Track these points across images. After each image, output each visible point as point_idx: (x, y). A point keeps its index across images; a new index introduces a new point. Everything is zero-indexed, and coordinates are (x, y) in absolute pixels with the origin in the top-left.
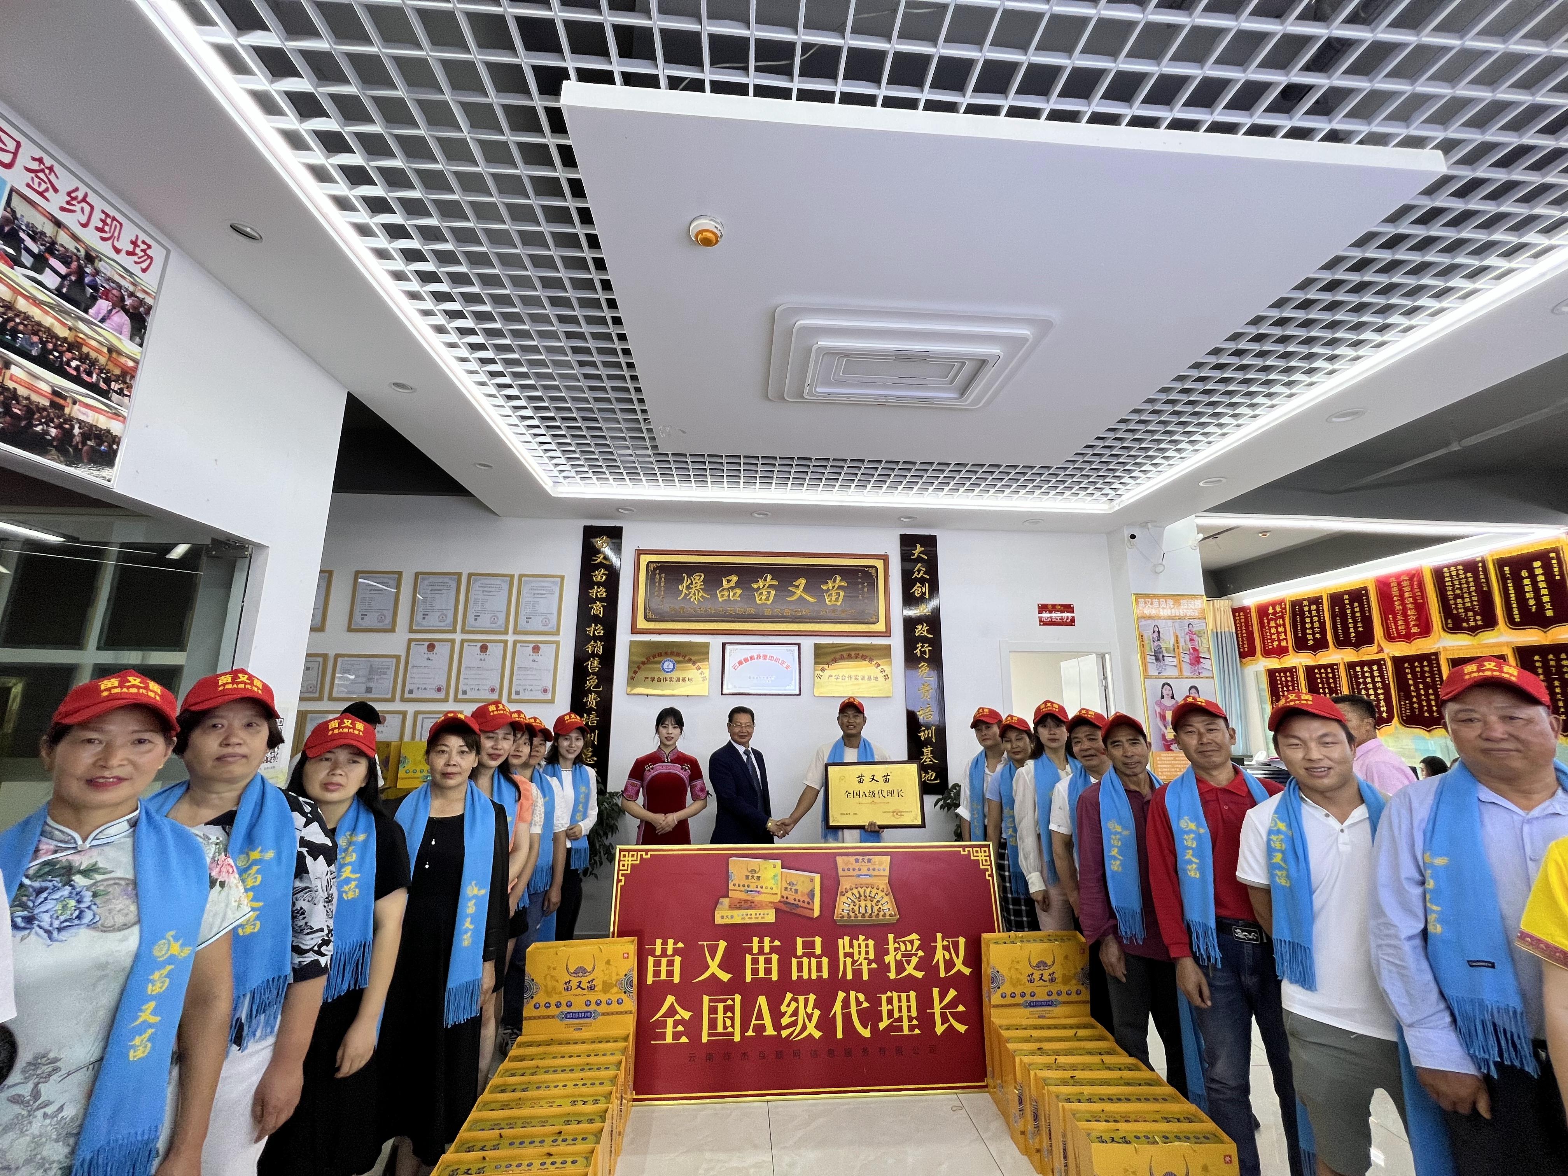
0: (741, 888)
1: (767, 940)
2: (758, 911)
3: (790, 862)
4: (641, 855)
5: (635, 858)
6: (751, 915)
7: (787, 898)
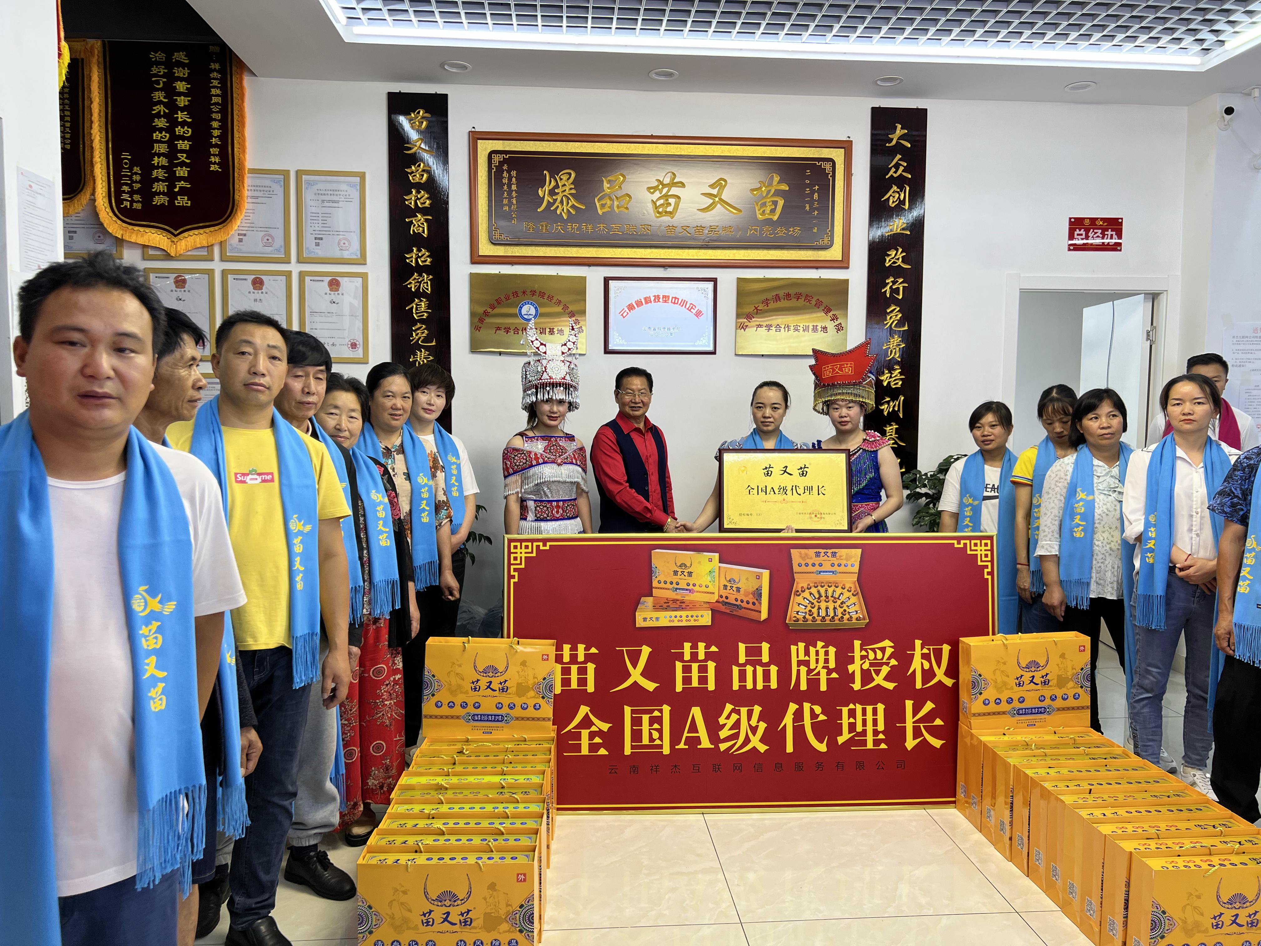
0: (668, 586)
1: (701, 645)
2: (689, 613)
3: (731, 555)
4: (538, 547)
5: (530, 550)
6: (681, 617)
7: (727, 597)
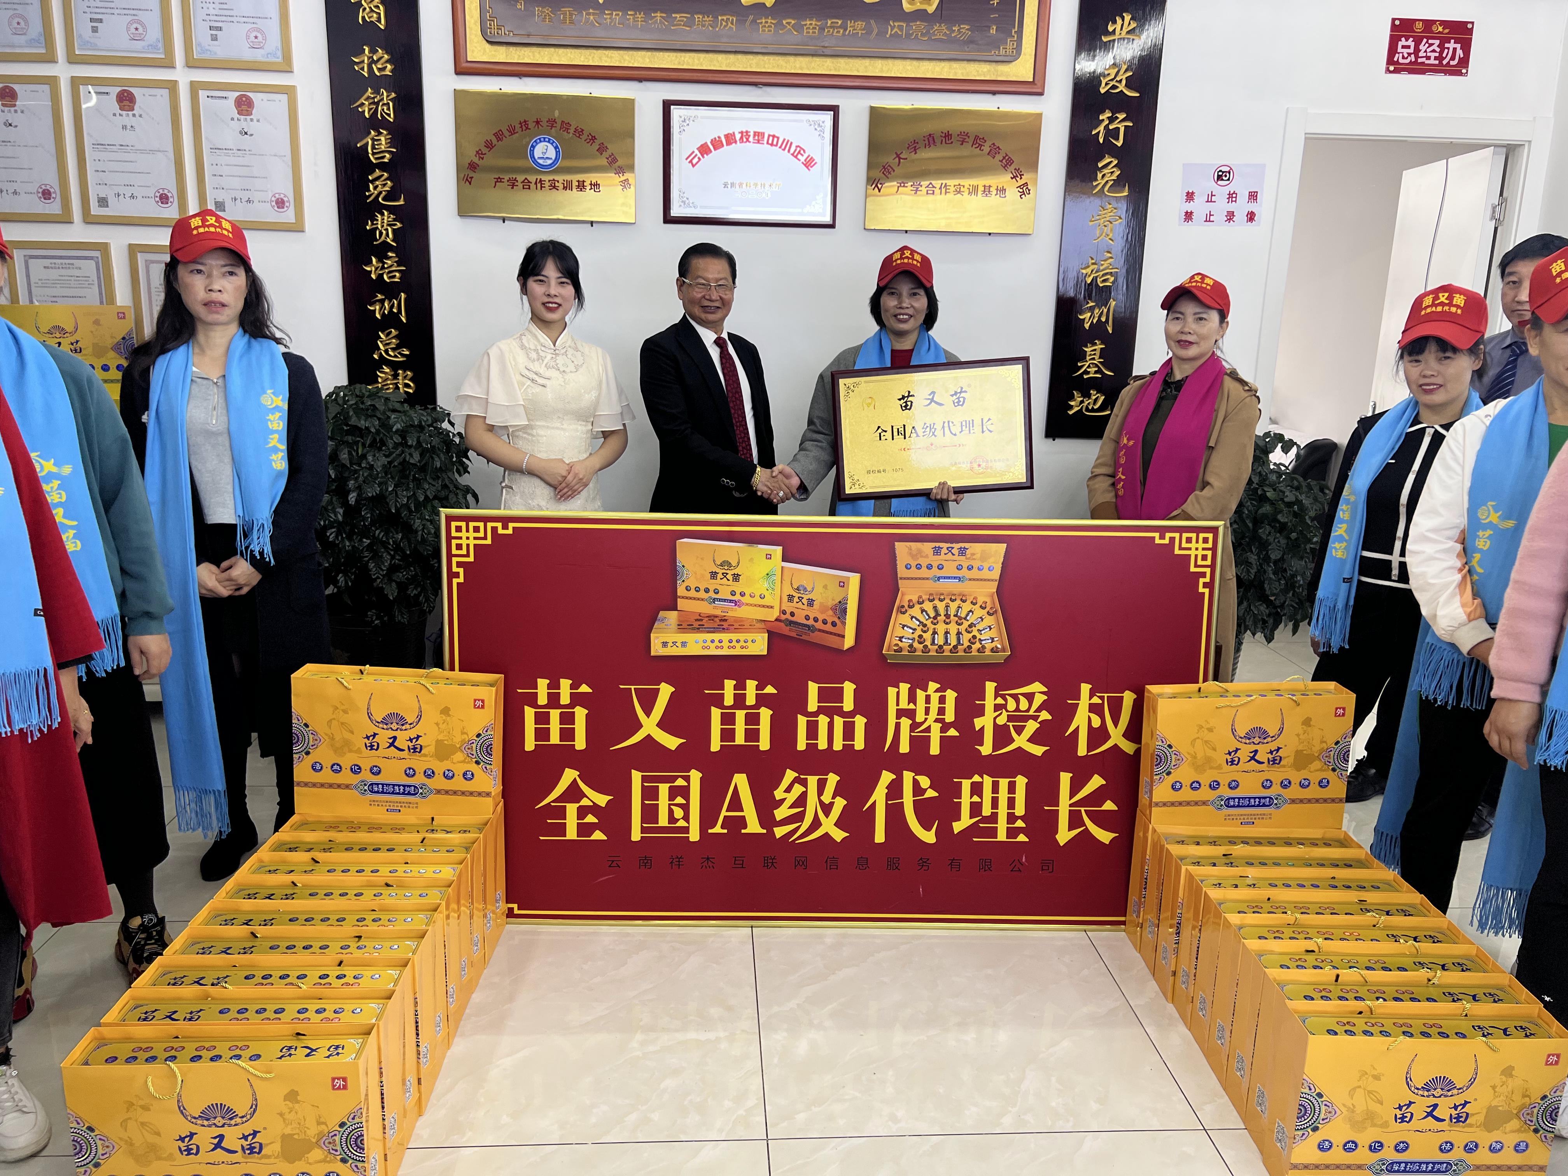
0: (702, 594)
1: (751, 684)
2: (734, 636)
3: (799, 549)
4: (494, 529)
5: (481, 534)
6: (720, 641)
7: (792, 614)
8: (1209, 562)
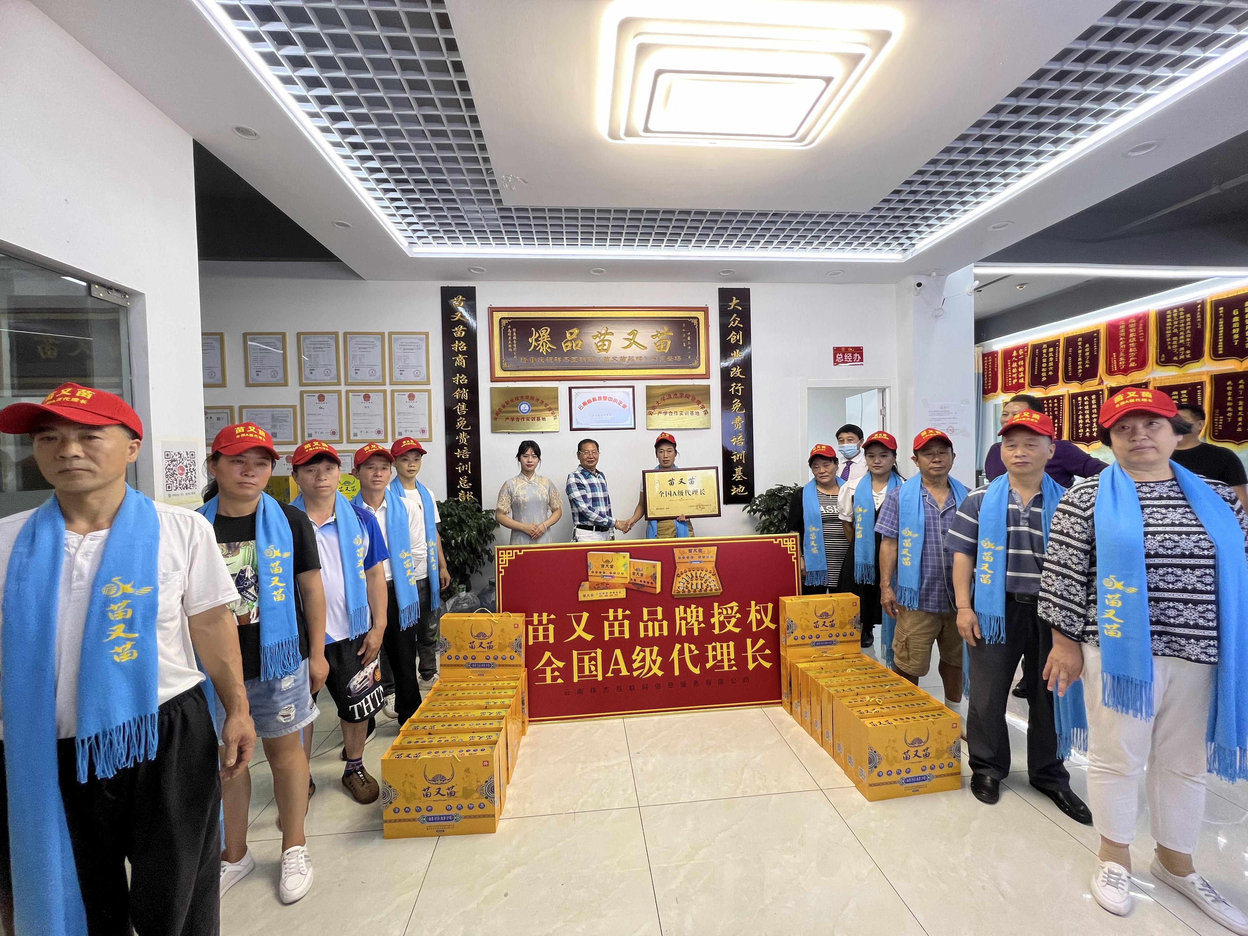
0: (598, 574)
1: (620, 611)
2: (612, 591)
3: (636, 553)
5: (511, 555)
6: (607, 593)
7: (635, 580)
8: (795, 549)
